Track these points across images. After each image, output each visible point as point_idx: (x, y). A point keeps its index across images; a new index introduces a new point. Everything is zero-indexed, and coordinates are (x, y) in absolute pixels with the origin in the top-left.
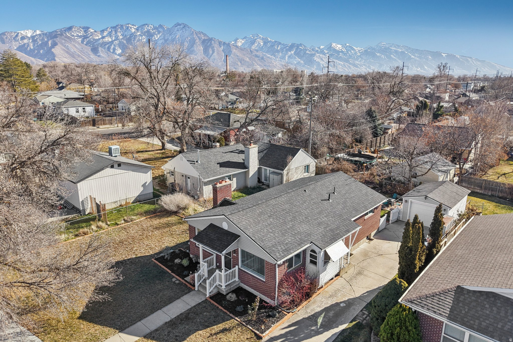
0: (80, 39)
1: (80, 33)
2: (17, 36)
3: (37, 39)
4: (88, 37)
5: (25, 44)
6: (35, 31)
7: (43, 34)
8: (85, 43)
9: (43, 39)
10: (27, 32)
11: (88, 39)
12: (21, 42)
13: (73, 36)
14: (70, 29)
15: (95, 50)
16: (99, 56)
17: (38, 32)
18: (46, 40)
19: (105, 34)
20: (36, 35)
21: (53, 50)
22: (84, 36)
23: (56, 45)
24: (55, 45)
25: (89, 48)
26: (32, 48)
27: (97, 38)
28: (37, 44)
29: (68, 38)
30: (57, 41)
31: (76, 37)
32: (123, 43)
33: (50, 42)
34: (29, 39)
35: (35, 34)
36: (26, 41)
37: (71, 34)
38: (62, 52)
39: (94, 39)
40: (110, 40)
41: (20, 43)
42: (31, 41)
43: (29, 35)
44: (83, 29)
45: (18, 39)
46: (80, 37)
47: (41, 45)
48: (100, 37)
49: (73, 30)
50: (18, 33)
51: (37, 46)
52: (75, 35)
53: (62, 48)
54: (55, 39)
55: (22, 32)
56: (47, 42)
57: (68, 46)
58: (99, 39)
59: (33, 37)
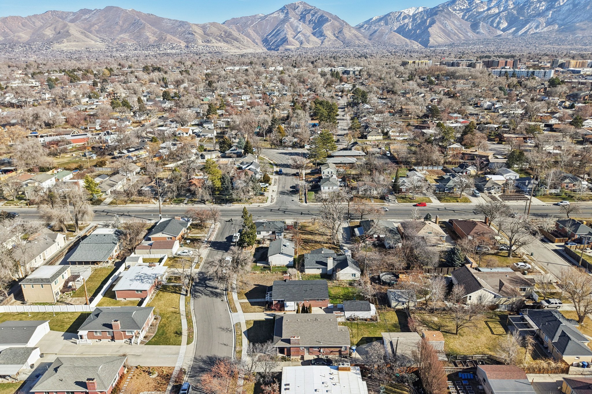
1: (464, 6)
2: (400, 15)
3: (417, 17)
4: (471, 10)
5: (404, 24)
6: (418, 8)
7: (424, 11)
8: (466, 17)
9: (423, 17)
10: (411, 9)
11: (471, 13)
12: (401, 22)
13: (455, 10)
15: (475, 26)
16: (478, 33)
17: (421, 9)
18: (425, 18)
19: (493, 4)
20: (418, 13)
21: (430, 30)
22: (468, 9)
24: (433, 23)
25: (469, 24)
26: (410, 28)
27: (482, 10)
28: (416, 23)
29: (449, 13)
30: (436, 19)
31: (458, 12)
32: (512, 13)
34: (410, 19)
35: (416, 12)
36: (406, 21)
37: (453, 8)
38: (438, 31)
39: (477, 13)
40: (497, 11)
43: (411, 13)
45: (400, 19)
46: (463, 10)
47: (419, 24)
48: (486, 8)
49: (457, 3)
50: (402, 13)
51: (416, 26)
52: (458, 8)
53: (438, 27)
54: (434, 17)
55: (406, 12)
56: (426, 20)
57: (446, 23)
58: (484, 11)
59: (414, 16)
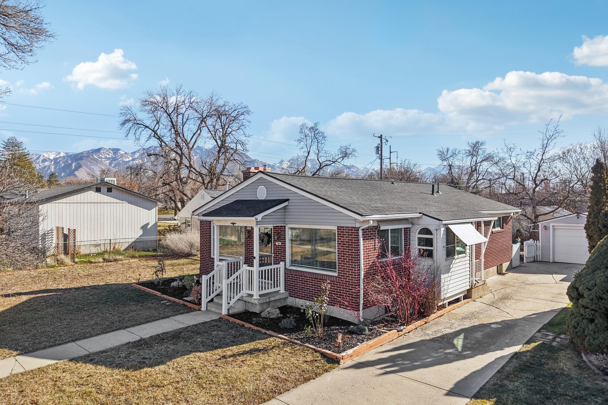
0: (108, 162)
1: (109, 155)
2: (38, 158)
3: (60, 161)
4: (118, 159)
5: (45, 167)
6: (59, 153)
7: (67, 156)
8: (113, 165)
9: (67, 161)
10: (50, 153)
11: (117, 161)
12: (41, 164)
13: (101, 158)
14: (98, 150)
17: (62, 155)
18: (70, 162)
19: (137, 155)
20: (60, 157)
21: (76, 173)
22: (113, 158)
23: (80, 168)
26: (53, 170)
27: (127, 160)
28: (59, 166)
29: (95, 160)
30: (82, 163)
31: (104, 160)
33: (74, 165)
34: (51, 162)
35: (58, 157)
36: (47, 164)
37: (99, 156)
39: (123, 162)
40: (141, 162)
41: (40, 166)
42: (53, 163)
43: (52, 157)
44: (112, 151)
45: (39, 162)
46: (109, 159)
47: (63, 167)
48: (131, 159)
49: (102, 151)
50: (40, 155)
51: (59, 168)
52: (103, 157)
53: (86, 171)
54: (80, 161)
55: (45, 155)
56: (71, 164)
57: (93, 168)
58: (129, 161)
59: (55, 159)
